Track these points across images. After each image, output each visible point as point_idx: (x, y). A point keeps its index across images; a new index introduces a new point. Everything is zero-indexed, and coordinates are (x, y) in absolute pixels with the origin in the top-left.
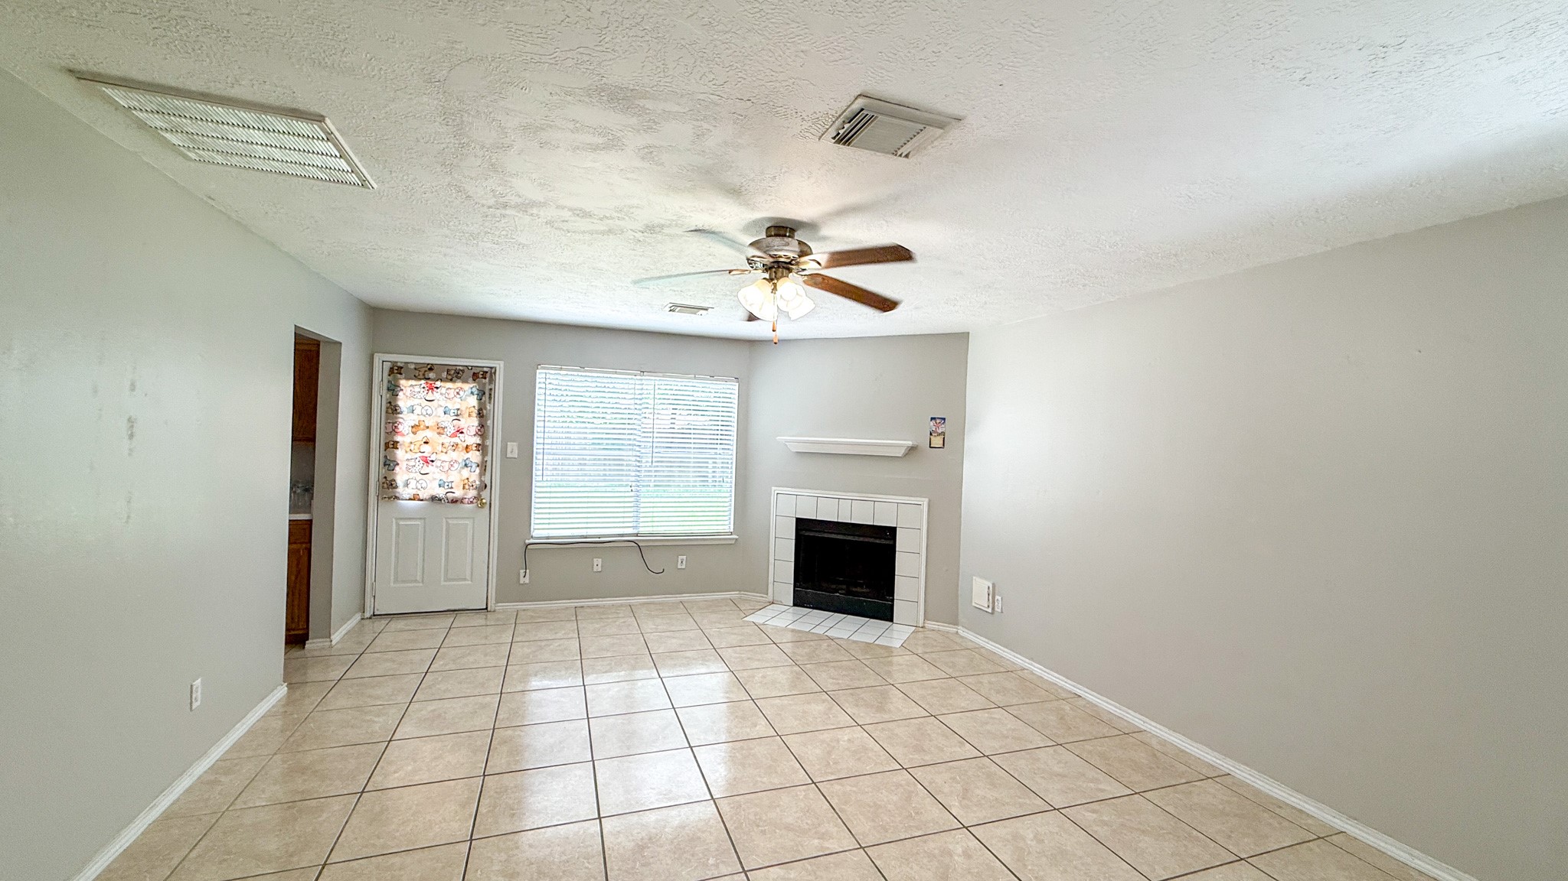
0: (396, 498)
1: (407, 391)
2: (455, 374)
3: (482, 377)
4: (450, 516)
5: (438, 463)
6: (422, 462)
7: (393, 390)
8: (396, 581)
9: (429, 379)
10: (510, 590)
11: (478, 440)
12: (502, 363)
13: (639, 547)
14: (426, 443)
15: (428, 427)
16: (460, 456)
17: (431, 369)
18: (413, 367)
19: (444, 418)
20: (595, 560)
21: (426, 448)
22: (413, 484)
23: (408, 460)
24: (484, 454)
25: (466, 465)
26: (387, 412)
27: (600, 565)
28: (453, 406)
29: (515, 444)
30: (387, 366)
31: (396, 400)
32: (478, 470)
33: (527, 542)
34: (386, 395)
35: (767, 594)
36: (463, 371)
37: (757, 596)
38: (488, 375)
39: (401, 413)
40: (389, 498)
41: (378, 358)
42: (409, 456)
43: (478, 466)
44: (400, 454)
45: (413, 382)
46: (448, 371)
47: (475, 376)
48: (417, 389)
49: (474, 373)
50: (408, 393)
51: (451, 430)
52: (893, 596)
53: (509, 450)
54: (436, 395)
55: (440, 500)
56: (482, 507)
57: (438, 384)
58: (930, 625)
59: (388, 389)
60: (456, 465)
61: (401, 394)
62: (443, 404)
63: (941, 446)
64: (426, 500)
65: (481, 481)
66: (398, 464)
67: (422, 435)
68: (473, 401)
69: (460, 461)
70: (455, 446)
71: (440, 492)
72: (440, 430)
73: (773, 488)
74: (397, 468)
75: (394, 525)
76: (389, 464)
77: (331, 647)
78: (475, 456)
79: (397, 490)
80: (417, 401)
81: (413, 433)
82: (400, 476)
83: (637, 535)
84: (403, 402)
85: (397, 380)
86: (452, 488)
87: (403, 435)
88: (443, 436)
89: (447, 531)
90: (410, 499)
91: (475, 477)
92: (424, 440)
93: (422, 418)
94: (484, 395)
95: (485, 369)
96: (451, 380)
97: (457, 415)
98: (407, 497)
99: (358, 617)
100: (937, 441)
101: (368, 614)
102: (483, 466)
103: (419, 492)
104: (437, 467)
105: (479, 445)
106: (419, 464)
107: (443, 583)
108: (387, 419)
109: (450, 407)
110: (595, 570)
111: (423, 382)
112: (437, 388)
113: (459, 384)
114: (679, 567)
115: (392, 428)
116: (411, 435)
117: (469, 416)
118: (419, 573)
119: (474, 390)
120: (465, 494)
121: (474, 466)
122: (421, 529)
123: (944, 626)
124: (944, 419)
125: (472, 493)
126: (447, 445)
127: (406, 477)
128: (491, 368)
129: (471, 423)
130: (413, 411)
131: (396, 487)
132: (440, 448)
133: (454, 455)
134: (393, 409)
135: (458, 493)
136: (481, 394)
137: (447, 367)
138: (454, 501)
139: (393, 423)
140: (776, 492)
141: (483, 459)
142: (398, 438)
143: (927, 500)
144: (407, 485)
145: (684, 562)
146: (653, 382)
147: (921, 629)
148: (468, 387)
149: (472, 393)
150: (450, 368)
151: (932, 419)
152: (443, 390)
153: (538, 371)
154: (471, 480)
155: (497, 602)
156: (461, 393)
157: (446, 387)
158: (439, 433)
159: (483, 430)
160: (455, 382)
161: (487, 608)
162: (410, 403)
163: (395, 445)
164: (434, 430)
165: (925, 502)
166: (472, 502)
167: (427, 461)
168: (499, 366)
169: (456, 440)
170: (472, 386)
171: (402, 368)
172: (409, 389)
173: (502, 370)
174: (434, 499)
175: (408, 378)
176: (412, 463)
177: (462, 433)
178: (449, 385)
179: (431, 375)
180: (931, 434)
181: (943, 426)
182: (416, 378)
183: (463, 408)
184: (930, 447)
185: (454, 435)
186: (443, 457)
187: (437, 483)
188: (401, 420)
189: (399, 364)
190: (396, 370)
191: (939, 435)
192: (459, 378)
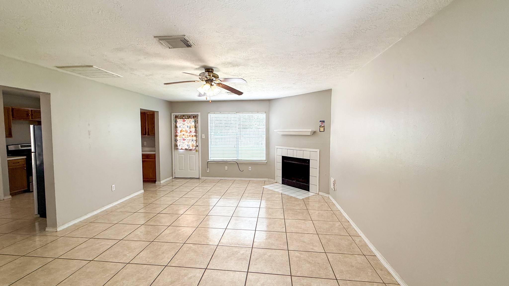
0: (178, 149)
1: (179, 122)
2: (189, 117)
3: (195, 117)
4: (190, 154)
5: (186, 140)
6: (183, 140)
7: (176, 122)
8: (179, 170)
9: (183, 119)
10: (205, 174)
11: (195, 134)
12: (200, 113)
13: (238, 164)
14: (183, 135)
15: (184, 131)
16: (191, 138)
17: (184, 116)
18: (180, 116)
19: (187, 128)
20: (226, 167)
21: (184, 136)
22: (181, 145)
23: (180, 139)
24: (197, 138)
25: (192, 140)
26: (175, 128)
27: (227, 168)
28: (189, 125)
29: (204, 135)
30: (175, 116)
31: (177, 124)
32: (195, 142)
33: (208, 161)
34: (175, 124)
35: (275, 180)
36: (191, 116)
37: (272, 180)
38: (196, 117)
39: (178, 128)
40: (176, 149)
41: (172, 114)
42: (180, 138)
43: (195, 141)
44: (178, 138)
45: (180, 120)
46: (187, 116)
47: (194, 117)
48: (181, 121)
49: (193, 116)
50: (179, 123)
51: (189, 132)
52: (309, 183)
53: (203, 136)
54: (185, 123)
55: (187, 149)
56: (197, 151)
57: (185, 120)
58: (320, 193)
59: (175, 122)
60: (190, 140)
61: (177, 123)
62: (187, 125)
63: (323, 131)
64: (184, 149)
65: (196, 145)
66: (178, 140)
67: (183, 133)
68: (193, 124)
69: (191, 139)
70: (190, 135)
71: (187, 148)
72: (187, 131)
73: (276, 146)
74: (178, 141)
75: (178, 156)
76: (176, 140)
77: (161, 184)
78: (194, 138)
79: (178, 147)
80: (181, 124)
81: (181, 133)
82: (178, 144)
83: (237, 160)
84: (178, 125)
85: (177, 119)
86: (190, 146)
87: (179, 133)
88: (187, 133)
89: (189, 157)
90: (181, 149)
91: (195, 144)
92: (183, 134)
93: (182, 129)
94: (196, 122)
95: (196, 115)
96: (188, 118)
97: (190, 128)
98: (180, 149)
99: (171, 178)
100: (322, 129)
101: (174, 177)
102: (196, 141)
103: (182, 148)
104: (186, 141)
105: (195, 135)
106: (182, 140)
107: (189, 171)
108: (175, 129)
109: (188, 126)
110: (226, 169)
111: (182, 119)
112: (185, 121)
113: (190, 119)
114: (249, 170)
115: (176, 132)
116: (180, 133)
117: (193, 128)
118: (184, 168)
119: (194, 121)
120: (193, 148)
121: (194, 141)
122: (184, 157)
123: (325, 194)
124: (324, 121)
125: (194, 148)
126: (188, 135)
127: (179, 144)
128: (197, 114)
129: (193, 129)
130: (180, 127)
131: (178, 146)
132: (187, 136)
133: (190, 138)
134: (176, 127)
135: (191, 148)
136: (195, 121)
137: (187, 115)
138: (190, 150)
139: (176, 130)
140: (277, 148)
141: (196, 139)
142: (177, 134)
143: (319, 150)
144: (180, 146)
145: (251, 169)
146: (239, 115)
147: (317, 195)
148: (192, 120)
149: (193, 122)
150: (188, 115)
151: (320, 121)
152: (186, 121)
153: (209, 114)
154: (194, 144)
155: (202, 176)
156: (191, 122)
157: (187, 120)
158: (186, 132)
159: (196, 131)
160: (189, 119)
161: (199, 178)
162: (180, 125)
163: (177, 136)
164: (185, 132)
165: (318, 150)
166: (194, 150)
167: (184, 140)
168: (199, 114)
169: (190, 134)
170: (193, 120)
171: (177, 116)
172: (179, 121)
173: (200, 115)
174: (186, 149)
175: (179, 119)
176: (180, 140)
177: (191, 132)
178: (188, 120)
179: (184, 117)
180: (320, 127)
181: (324, 124)
182: (181, 119)
183: (191, 126)
184: (320, 131)
185: (189, 133)
186: (188, 139)
187: (186, 145)
188: (178, 129)
189: (177, 115)
190: (176, 117)
191: (323, 127)
192: (190, 118)
